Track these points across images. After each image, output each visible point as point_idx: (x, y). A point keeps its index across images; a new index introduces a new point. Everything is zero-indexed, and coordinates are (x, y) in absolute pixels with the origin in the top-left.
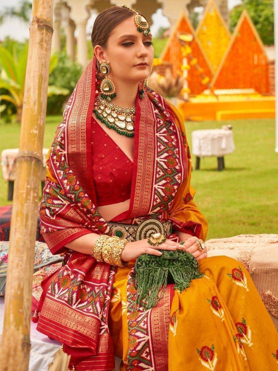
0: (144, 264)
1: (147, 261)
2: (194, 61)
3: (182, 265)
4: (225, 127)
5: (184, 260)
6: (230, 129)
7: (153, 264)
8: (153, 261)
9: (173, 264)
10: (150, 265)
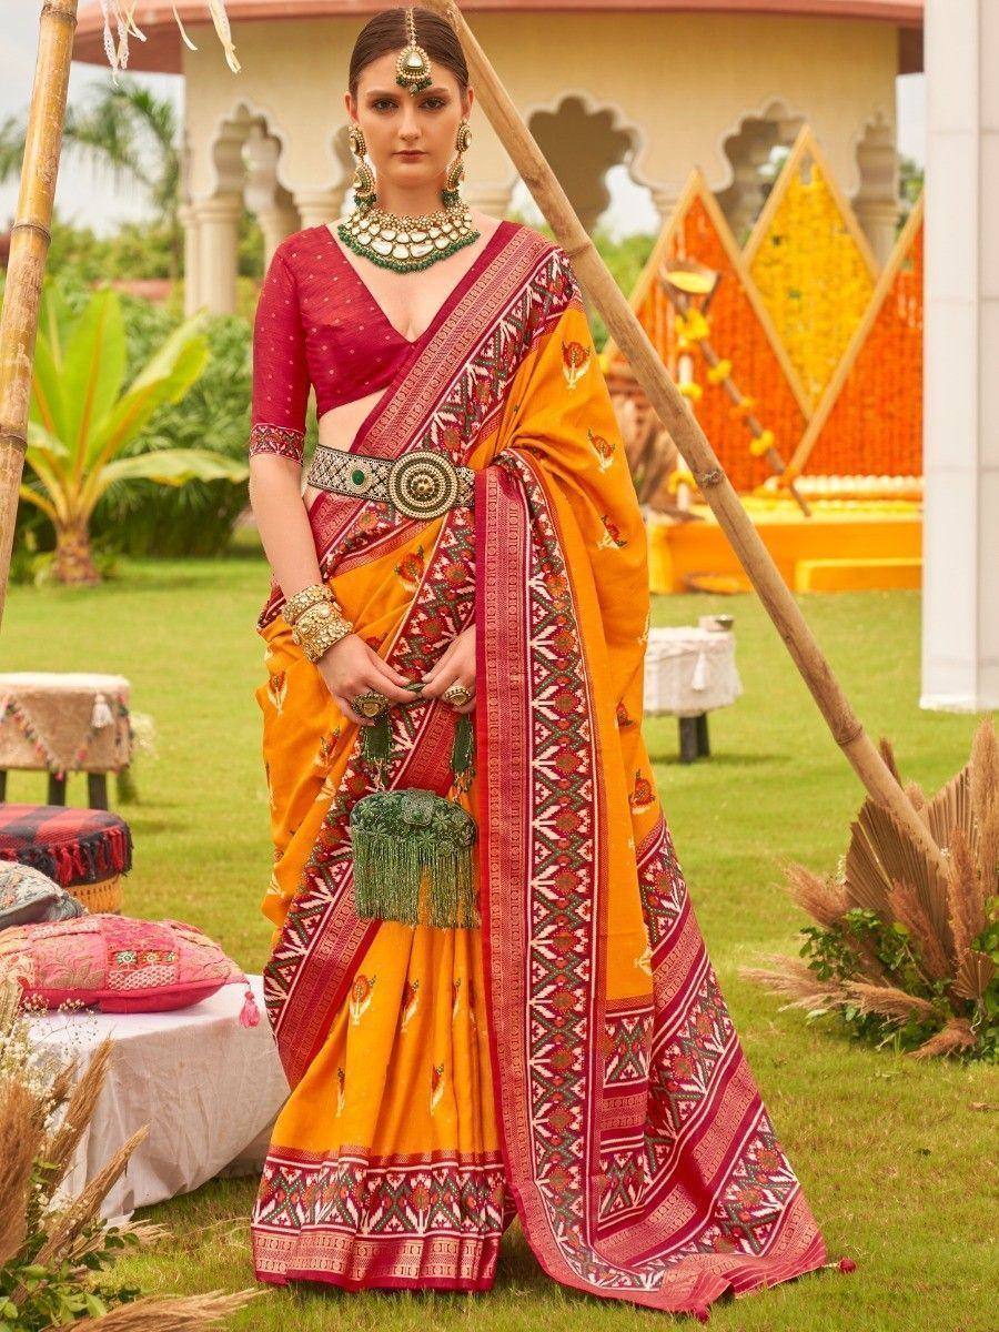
0: (362, 823)
1: (369, 817)
2: (721, 370)
3: (435, 838)
4: (708, 620)
5: (443, 829)
6: (726, 625)
7: (380, 826)
8: (379, 821)
9: (418, 834)
10: (373, 826)
